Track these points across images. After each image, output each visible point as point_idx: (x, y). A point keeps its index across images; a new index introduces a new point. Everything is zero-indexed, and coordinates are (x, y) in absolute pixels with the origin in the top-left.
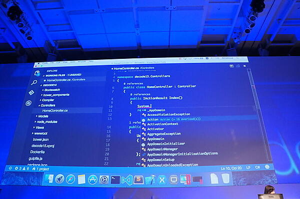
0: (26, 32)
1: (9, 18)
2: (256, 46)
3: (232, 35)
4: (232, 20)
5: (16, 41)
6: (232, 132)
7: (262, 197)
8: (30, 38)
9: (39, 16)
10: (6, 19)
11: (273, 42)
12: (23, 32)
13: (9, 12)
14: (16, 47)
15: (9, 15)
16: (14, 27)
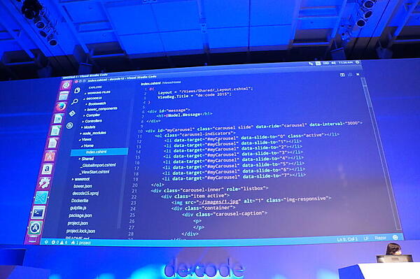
0: (48, 34)
1: (24, 15)
2: (373, 43)
3: (339, 29)
4: (338, 8)
5: (35, 48)
6: (340, 169)
7: (382, 259)
8: (54, 43)
9: (64, 11)
10: (20, 17)
11: (399, 37)
12: (44, 34)
13: (23, 8)
14: (36, 56)
15: (23, 12)
16: (31, 28)
